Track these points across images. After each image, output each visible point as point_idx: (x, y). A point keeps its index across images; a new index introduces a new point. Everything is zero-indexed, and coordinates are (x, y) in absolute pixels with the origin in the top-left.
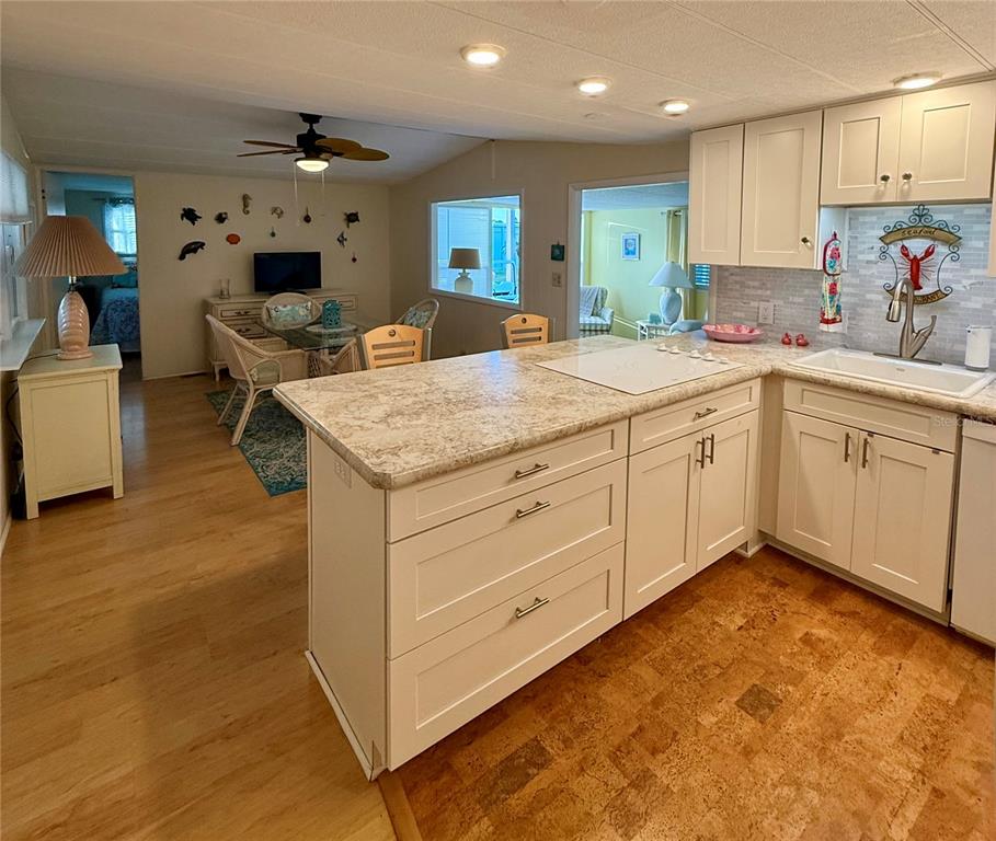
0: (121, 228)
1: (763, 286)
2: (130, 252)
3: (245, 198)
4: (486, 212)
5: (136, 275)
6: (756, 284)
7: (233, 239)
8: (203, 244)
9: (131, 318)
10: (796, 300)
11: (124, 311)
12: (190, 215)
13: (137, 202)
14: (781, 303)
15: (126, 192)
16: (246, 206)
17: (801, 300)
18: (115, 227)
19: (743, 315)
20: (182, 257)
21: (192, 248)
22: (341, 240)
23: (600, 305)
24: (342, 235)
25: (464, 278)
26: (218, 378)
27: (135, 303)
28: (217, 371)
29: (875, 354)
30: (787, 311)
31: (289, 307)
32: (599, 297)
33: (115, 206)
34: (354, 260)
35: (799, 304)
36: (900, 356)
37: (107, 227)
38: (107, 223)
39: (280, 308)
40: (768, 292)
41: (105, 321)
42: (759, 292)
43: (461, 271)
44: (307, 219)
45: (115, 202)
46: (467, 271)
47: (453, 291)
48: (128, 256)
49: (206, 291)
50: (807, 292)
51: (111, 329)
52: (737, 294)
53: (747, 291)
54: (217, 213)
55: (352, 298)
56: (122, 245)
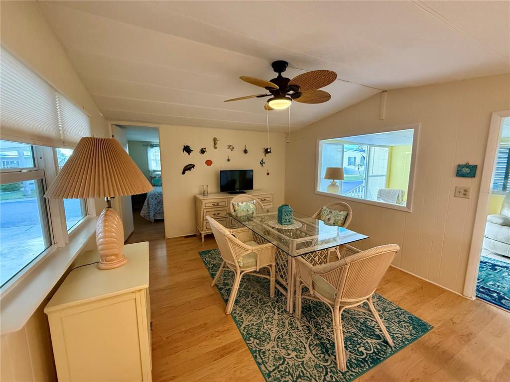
0: (155, 159)
2: (158, 170)
3: (215, 140)
4: (341, 147)
5: (161, 180)
7: (209, 163)
8: (194, 165)
9: (159, 202)
11: (156, 199)
12: (187, 149)
13: (161, 146)
15: (156, 141)
16: (215, 144)
18: (152, 158)
20: (184, 173)
21: (189, 168)
22: (262, 163)
23: (400, 199)
24: (262, 161)
25: (333, 185)
26: (203, 241)
27: (161, 195)
28: (203, 236)
31: (244, 203)
32: (400, 195)
33: (152, 148)
34: (268, 174)
37: (149, 158)
38: (149, 156)
39: (240, 204)
41: (148, 204)
43: (332, 180)
44: (246, 152)
45: (152, 146)
46: (335, 181)
47: (326, 192)
48: (158, 171)
49: (195, 191)
51: (151, 207)
54: (201, 149)
55: (271, 196)
56: (155, 167)
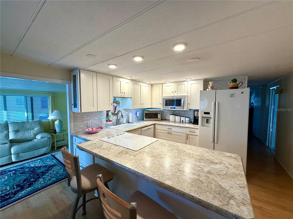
1: (88, 117)
6: (86, 116)
10: (96, 118)
14: (92, 120)
17: (97, 118)
19: (82, 126)
29: (114, 125)
30: (94, 122)
35: (97, 119)
36: (117, 125)
40: (89, 118)
42: (87, 118)
50: (98, 116)
52: (80, 120)
53: (84, 119)
